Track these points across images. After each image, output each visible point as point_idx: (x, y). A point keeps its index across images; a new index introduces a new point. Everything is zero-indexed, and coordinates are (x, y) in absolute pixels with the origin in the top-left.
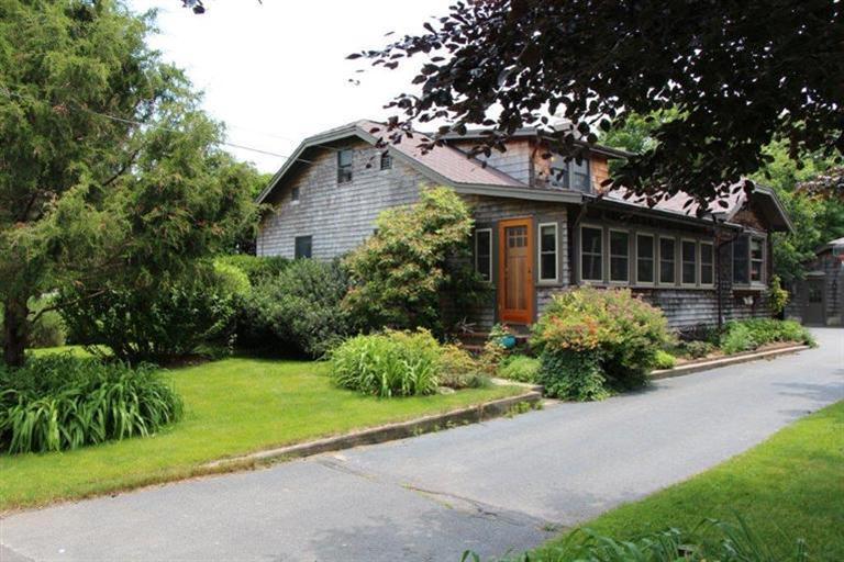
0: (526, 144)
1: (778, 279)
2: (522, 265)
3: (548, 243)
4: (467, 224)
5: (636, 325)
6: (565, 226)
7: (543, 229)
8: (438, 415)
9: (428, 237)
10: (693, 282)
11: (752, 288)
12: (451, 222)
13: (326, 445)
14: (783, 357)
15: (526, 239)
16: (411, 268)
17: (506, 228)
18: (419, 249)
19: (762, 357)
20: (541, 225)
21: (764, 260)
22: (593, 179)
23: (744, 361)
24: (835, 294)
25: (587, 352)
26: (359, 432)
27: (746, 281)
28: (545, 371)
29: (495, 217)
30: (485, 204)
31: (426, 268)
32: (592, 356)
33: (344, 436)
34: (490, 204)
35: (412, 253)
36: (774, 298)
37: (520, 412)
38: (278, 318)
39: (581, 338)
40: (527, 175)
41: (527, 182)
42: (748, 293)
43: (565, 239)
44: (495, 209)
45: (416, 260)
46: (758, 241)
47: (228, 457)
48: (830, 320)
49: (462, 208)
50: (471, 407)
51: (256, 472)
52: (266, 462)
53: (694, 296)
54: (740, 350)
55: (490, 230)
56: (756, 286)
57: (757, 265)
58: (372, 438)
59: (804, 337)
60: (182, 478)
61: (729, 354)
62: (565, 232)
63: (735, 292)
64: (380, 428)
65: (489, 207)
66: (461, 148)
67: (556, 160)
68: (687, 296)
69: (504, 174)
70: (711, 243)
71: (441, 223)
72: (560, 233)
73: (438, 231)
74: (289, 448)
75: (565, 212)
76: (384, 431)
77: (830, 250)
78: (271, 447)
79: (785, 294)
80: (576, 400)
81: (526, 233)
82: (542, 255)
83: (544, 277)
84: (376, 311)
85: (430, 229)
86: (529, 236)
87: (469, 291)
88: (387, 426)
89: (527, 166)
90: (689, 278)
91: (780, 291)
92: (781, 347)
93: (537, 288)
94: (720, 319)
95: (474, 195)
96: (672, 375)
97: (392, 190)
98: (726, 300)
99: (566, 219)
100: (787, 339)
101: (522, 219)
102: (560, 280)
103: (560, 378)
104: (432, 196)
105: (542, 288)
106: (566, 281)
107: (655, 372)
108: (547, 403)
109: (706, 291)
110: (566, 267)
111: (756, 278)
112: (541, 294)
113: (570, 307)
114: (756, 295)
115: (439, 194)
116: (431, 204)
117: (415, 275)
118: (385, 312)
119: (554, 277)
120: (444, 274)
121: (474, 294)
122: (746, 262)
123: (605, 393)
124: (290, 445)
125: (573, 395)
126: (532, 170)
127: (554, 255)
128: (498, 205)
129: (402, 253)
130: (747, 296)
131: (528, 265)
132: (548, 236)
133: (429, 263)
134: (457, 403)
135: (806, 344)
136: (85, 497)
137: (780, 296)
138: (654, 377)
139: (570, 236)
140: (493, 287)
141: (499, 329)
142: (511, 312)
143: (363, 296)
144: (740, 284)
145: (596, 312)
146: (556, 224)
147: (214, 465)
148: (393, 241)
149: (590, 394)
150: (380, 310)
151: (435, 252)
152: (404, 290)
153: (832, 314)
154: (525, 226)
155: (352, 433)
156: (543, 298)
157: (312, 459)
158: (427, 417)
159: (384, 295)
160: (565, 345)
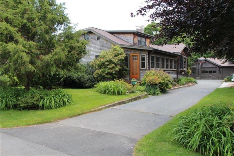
0: (132, 34)
1: (189, 68)
2: (136, 65)
3: (143, 59)
4: (124, 55)
5: (166, 78)
6: (147, 55)
7: (142, 56)
8: (130, 99)
9: (116, 58)
10: (168, 68)
11: (184, 70)
12: (121, 54)
13: (112, 105)
14: (192, 86)
15: (137, 58)
16: (113, 65)
17: (132, 56)
18: (114, 61)
19: (187, 86)
20: (141, 55)
21: (186, 63)
22: (147, 43)
23: (184, 87)
24: (198, 71)
25: (157, 84)
26: (117, 102)
27: (183, 68)
28: (147, 89)
29: (129, 53)
30: (126, 50)
31: (116, 65)
32: (157, 85)
33: (114, 103)
34: (128, 49)
35: (113, 62)
36: (188, 72)
37: (145, 98)
38: (77, 78)
39: (155, 81)
40: (132, 42)
41: (132, 44)
42: (183, 71)
43: (148, 58)
44: (129, 51)
45: (114, 63)
46: (185, 59)
47: (94, 108)
48: (197, 78)
49: (122, 50)
50: (136, 97)
51: (101, 111)
52: (102, 109)
53: (172, 72)
54: (183, 84)
55: (128, 56)
56: (185, 69)
57: (185, 64)
58: (119, 104)
59: (195, 81)
60: (88, 113)
61: (180, 85)
62: (148, 57)
63: (180, 71)
64: (120, 101)
65: (128, 50)
66: (115, 35)
67: (139, 38)
68: (171, 72)
69: (127, 42)
70: (175, 59)
71: (118, 54)
72: (146, 57)
73: (118, 56)
74: (105, 106)
75: (147, 52)
76: (121, 102)
77: (197, 61)
78: (101, 106)
79: (191, 71)
80: (154, 95)
81: (137, 57)
82: (142, 62)
83: (142, 67)
84: (104, 76)
85: (116, 56)
86: (138, 57)
87: (124, 71)
88: (122, 101)
89: (132, 40)
90: (171, 68)
91: (190, 71)
92: (191, 84)
93: (140, 70)
94: (177, 77)
95: (123, 47)
96: (171, 90)
97: (100, 45)
98: (179, 73)
99: (148, 54)
100: (191, 82)
101: (136, 53)
102: (146, 68)
103: (151, 90)
104: (115, 48)
105: (142, 70)
106: (148, 68)
107: (168, 89)
108: (149, 96)
109: (175, 71)
110: (148, 65)
111: (185, 68)
112: (141, 71)
113: (151, 74)
114: (184, 71)
115: (117, 47)
116: (115, 50)
117: (114, 67)
118: (106, 76)
119: (145, 67)
120: (120, 67)
121: (125, 71)
122: (183, 64)
123: (160, 94)
124: (105, 105)
125: (154, 94)
126: (134, 41)
127: (145, 62)
128: (130, 50)
129: (110, 62)
130: (183, 72)
131: (138, 64)
132: (143, 58)
133: (117, 64)
134: (133, 96)
135: (195, 83)
136: (71, 117)
137: (189, 72)
138: (168, 90)
139: (149, 58)
140: (129, 70)
141: (134, 80)
142: (133, 76)
143: (100, 72)
144: (181, 69)
145: (157, 75)
146: (145, 55)
147: (92, 110)
148: (107, 59)
149: (158, 94)
150: (105, 76)
151: (118, 61)
152: (112, 71)
153: (198, 76)
154: (137, 55)
155: (116, 103)
156: (142, 72)
157: (110, 108)
158: (128, 99)
159: (106, 72)
160: (152, 83)
